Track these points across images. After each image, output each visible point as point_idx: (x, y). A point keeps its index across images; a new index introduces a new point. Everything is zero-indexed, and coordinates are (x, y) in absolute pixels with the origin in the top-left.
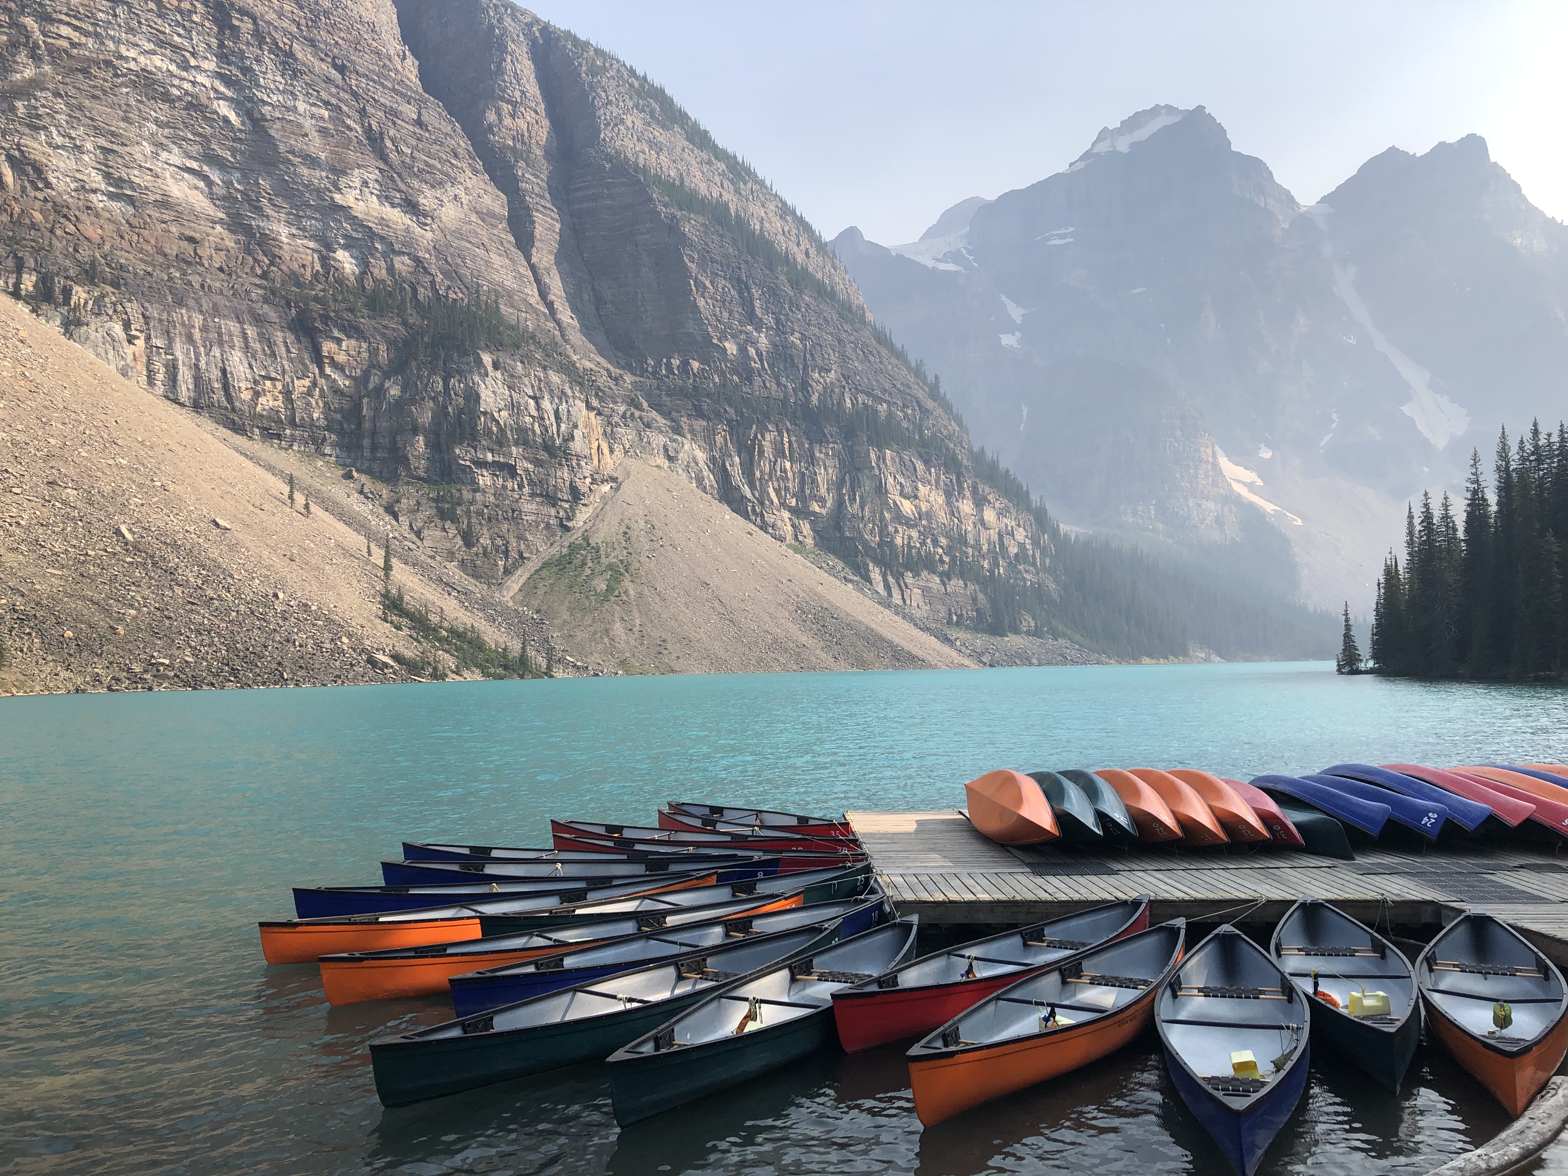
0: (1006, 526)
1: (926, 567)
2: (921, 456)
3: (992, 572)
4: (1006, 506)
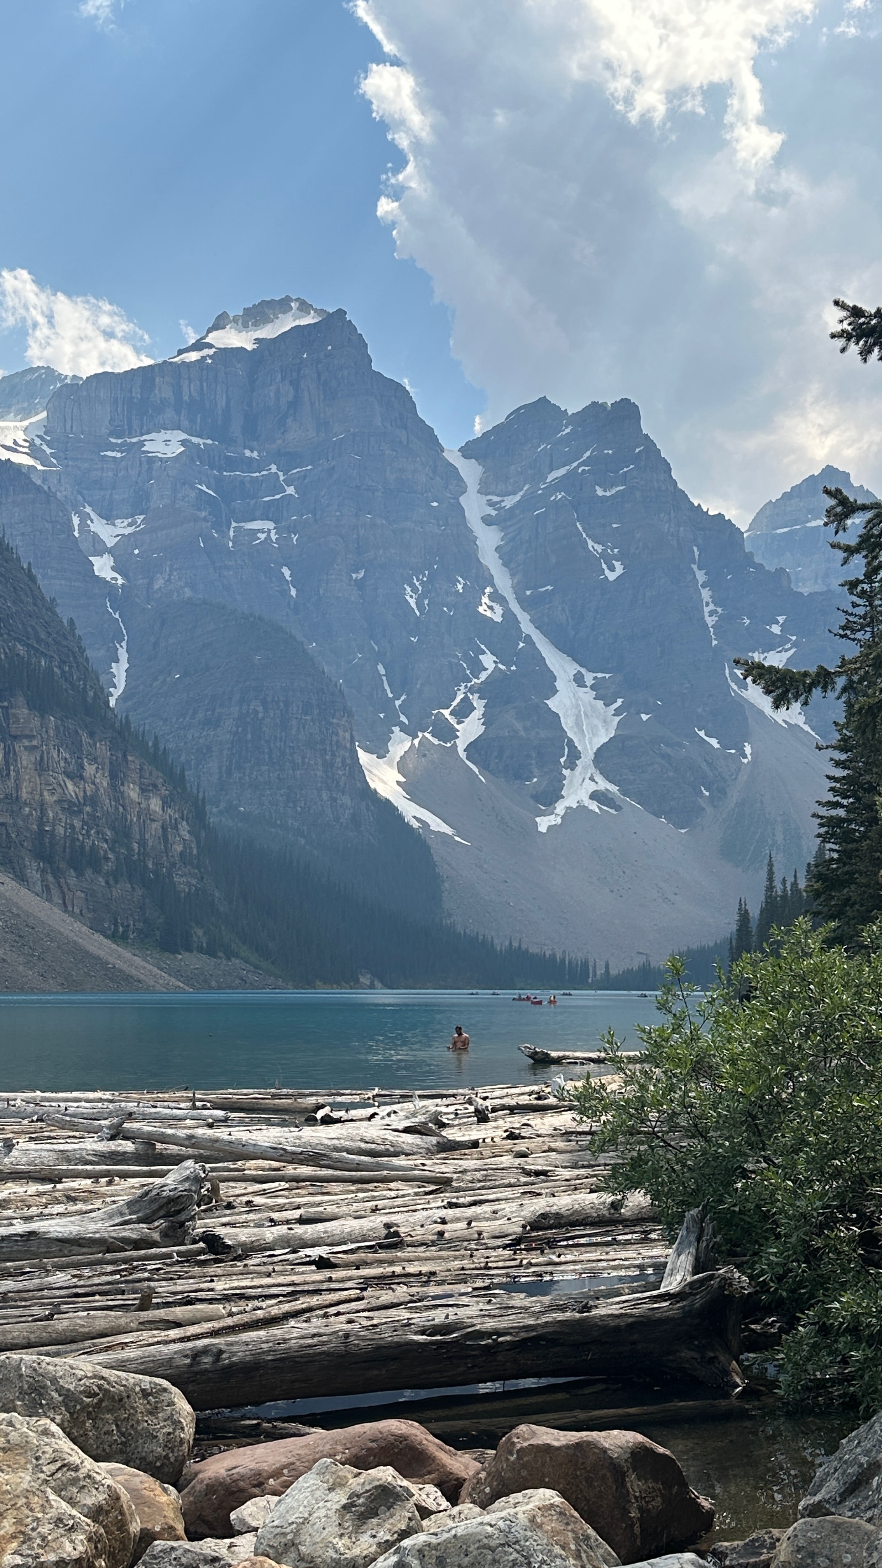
1: (89, 863)
2: (85, 726)
3: (156, 873)
4: (171, 794)
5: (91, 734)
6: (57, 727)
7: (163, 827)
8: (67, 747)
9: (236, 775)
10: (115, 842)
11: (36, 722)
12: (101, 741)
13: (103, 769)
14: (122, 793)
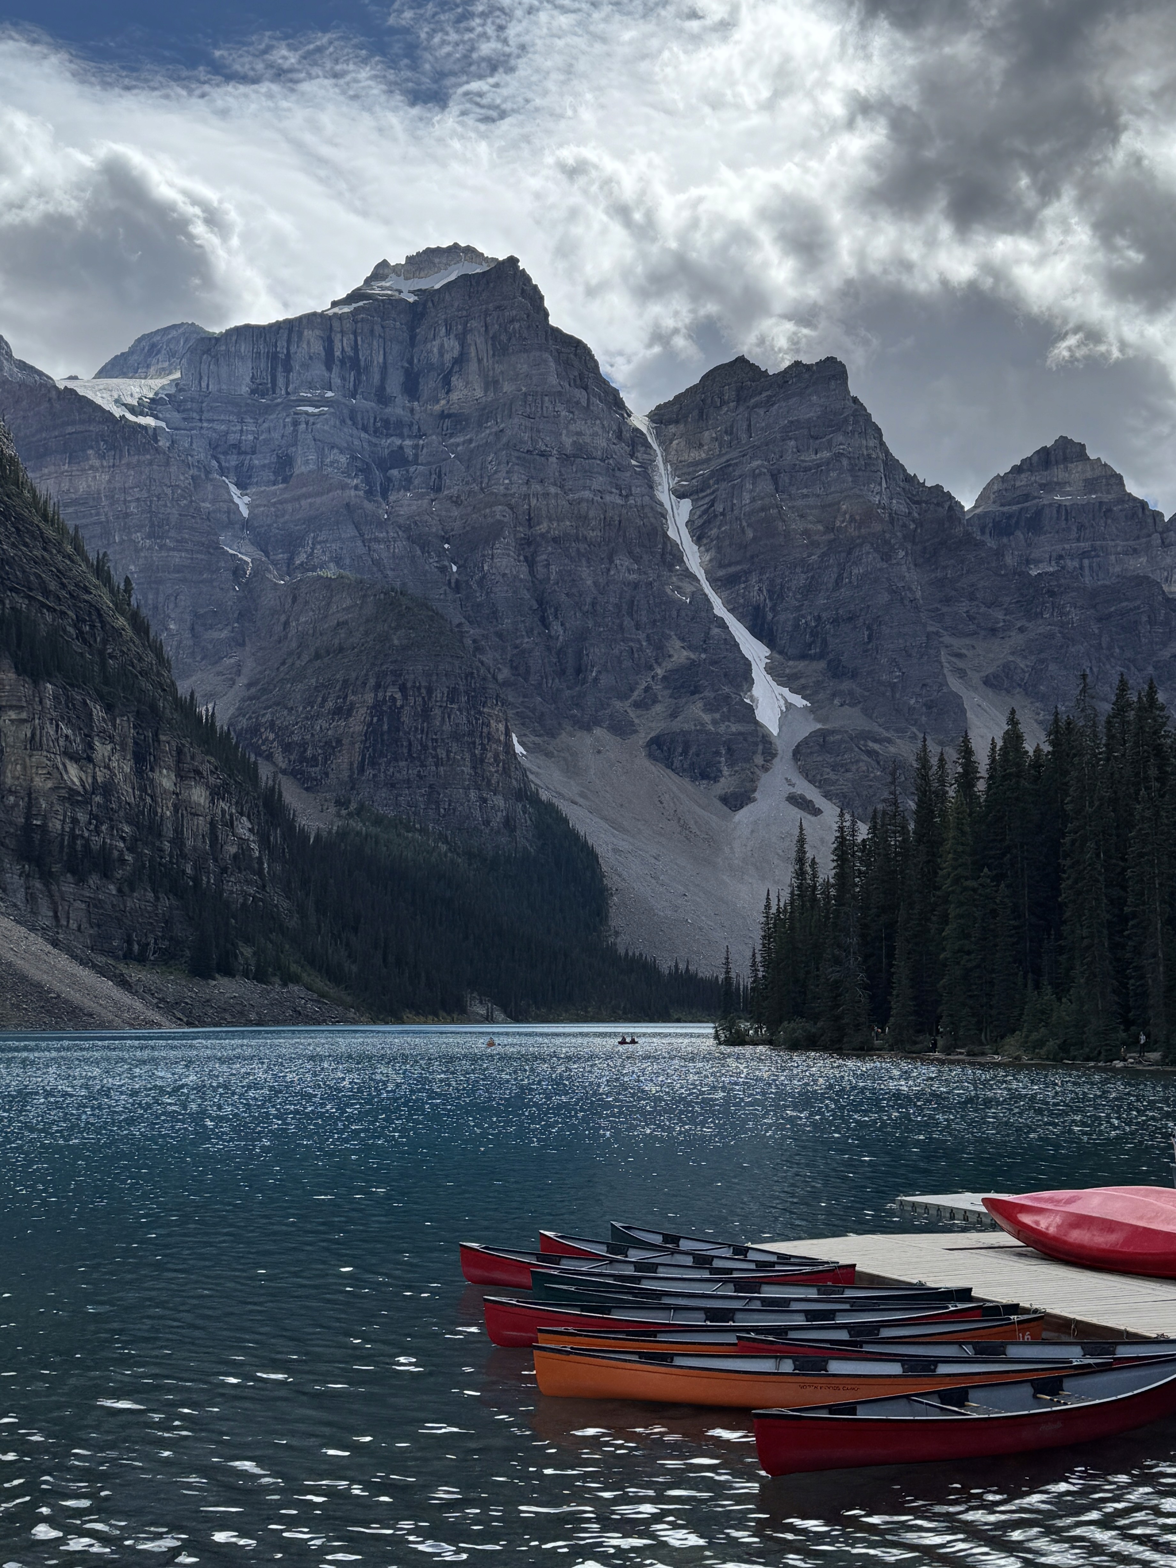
0: (223, 811)
2: (101, 697)
3: (196, 880)
4: (225, 784)
5: (109, 708)
6: (56, 697)
7: (212, 824)
8: (69, 721)
10: (136, 840)
11: (26, 689)
12: (123, 716)
13: (123, 749)
14: (152, 781)
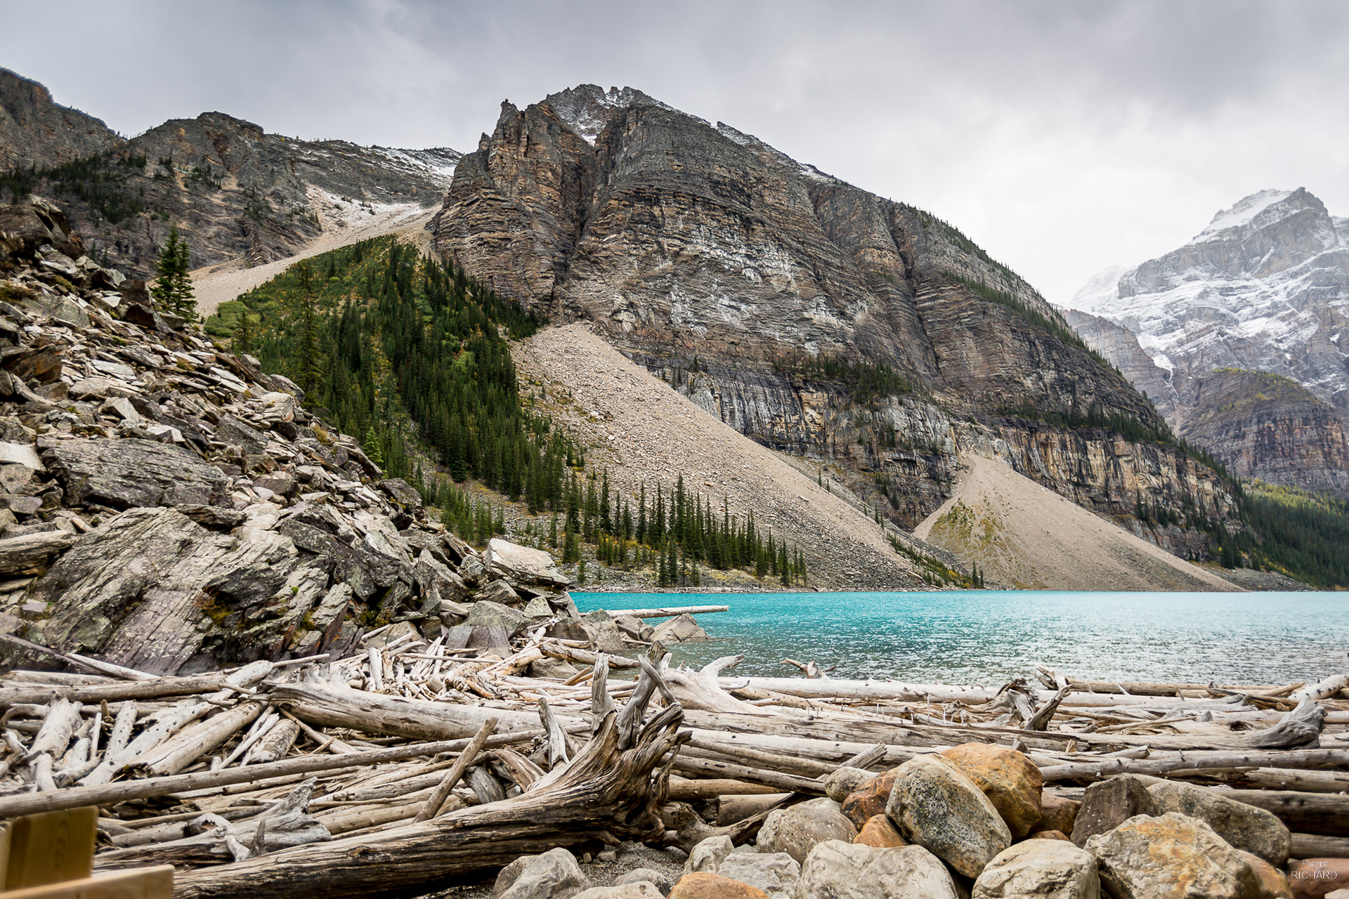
0: (1219, 492)
1: (1170, 520)
3: (1213, 524)
4: (1217, 480)
5: (1163, 451)
6: (1142, 449)
7: (1215, 499)
8: (1149, 459)
9: (1260, 465)
10: (1185, 508)
11: (1130, 447)
12: (1169, 454)
13: (1172, 469)
14: (1186, 481)
